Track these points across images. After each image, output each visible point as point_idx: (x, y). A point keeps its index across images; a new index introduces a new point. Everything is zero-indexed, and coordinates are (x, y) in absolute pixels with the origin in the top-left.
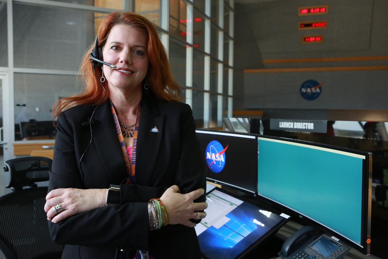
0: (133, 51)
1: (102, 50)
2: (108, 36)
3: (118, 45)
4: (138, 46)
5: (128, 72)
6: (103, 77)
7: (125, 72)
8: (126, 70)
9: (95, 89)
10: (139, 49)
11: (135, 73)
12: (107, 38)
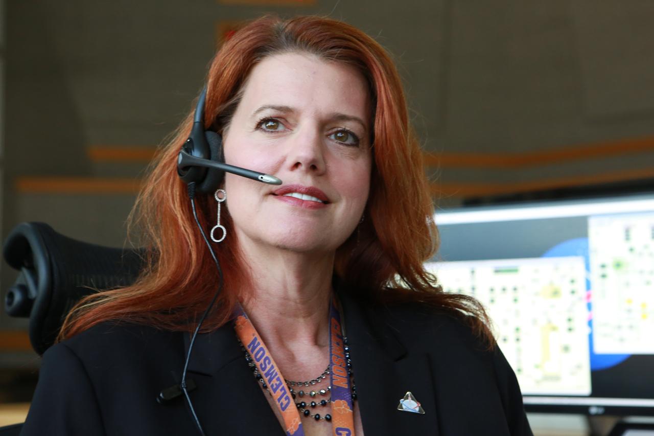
0: (325, 133)
1: (220, 136)
2: (242, 93)
3: (282, 114)
4: (343, 118)
5: (314, 199)
6: (219, 225)
7: (305, 198)
8: (310, 192)
9: (190, 263)
10: (349, 126)
11: (333, 205)
12: (239, 100)
